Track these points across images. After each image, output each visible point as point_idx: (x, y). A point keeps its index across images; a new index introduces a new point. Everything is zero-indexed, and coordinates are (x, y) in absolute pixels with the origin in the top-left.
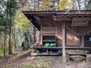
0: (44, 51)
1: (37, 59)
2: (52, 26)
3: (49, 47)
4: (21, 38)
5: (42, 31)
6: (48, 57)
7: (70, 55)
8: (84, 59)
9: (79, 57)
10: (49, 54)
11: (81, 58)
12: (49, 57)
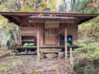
0: (23, 51)
1: (15, 58)
2: (31, 26)
3: (28, 47)
4: (6, 36)
5: (21, 30)
6: (26, 56)
7: (45, 53)
8: (56, 56)
9: (52, 55)
10: (27, 53)
11: (54, 56)
12: (28, 55)
